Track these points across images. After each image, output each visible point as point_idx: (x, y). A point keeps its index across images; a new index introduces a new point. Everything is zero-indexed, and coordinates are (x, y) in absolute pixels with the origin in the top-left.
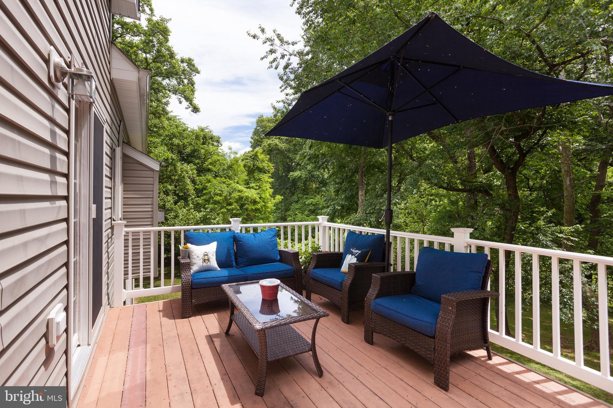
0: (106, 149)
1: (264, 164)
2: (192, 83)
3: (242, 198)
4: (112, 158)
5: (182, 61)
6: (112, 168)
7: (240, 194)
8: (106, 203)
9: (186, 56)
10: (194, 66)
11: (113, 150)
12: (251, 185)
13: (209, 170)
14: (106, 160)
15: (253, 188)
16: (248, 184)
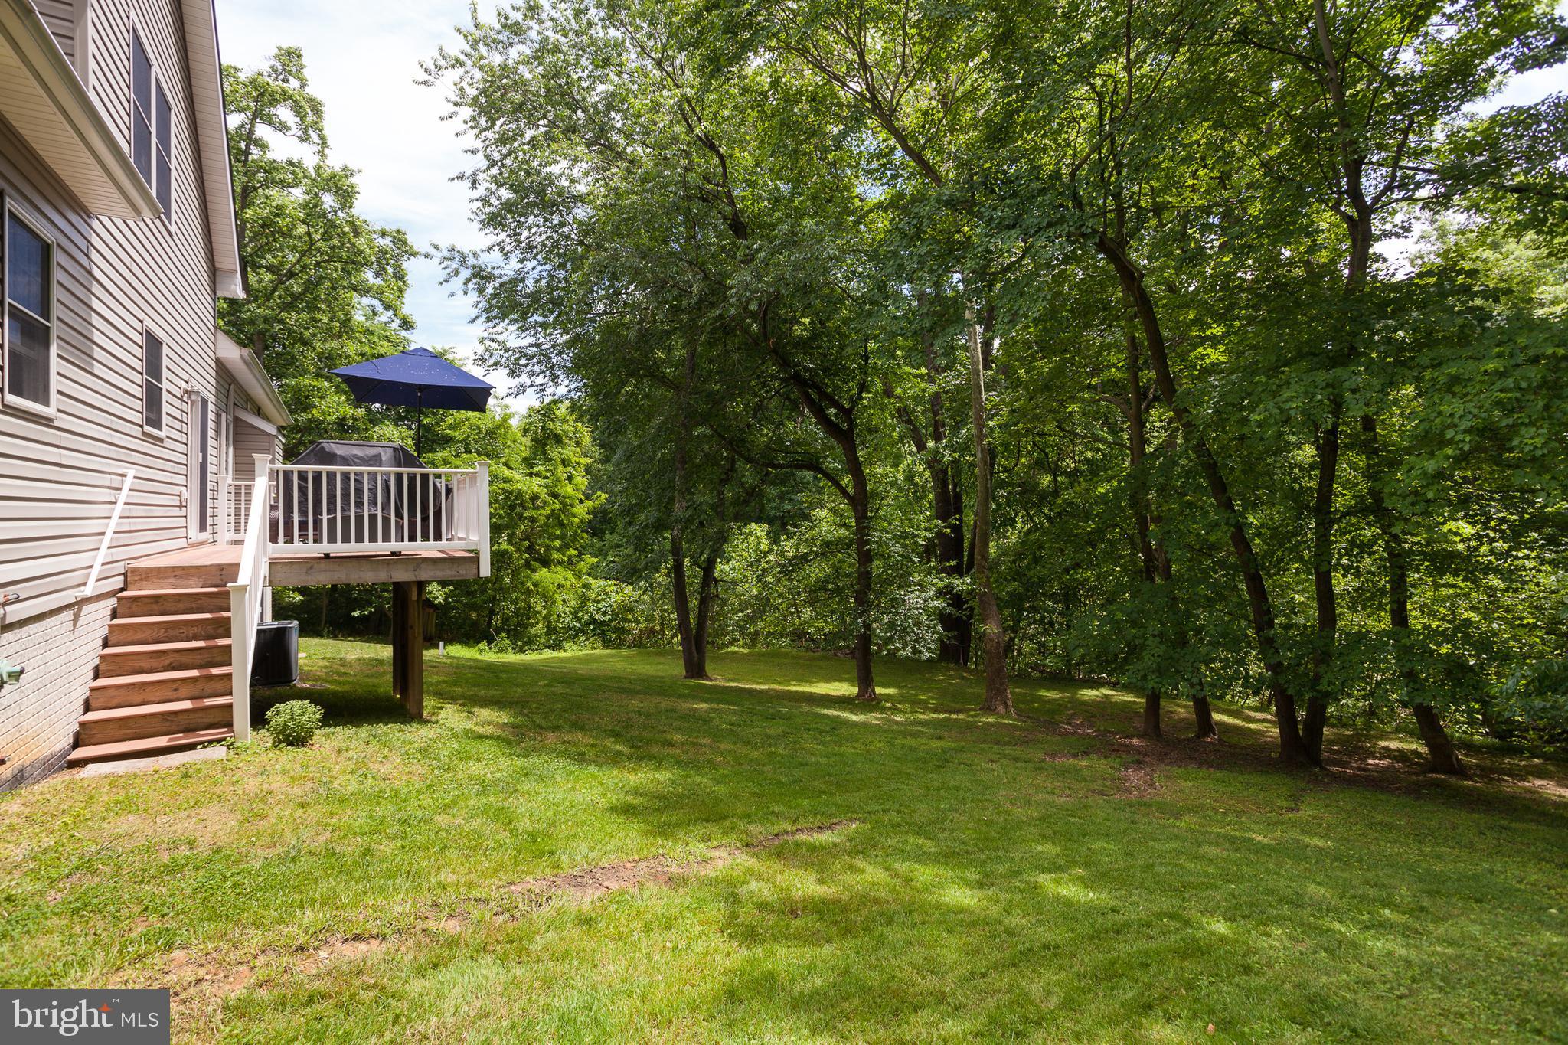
0: (211, 416)
1: (565, 427)
2: (400, 275)
3: (511, 493)
4: (218, 423)
5: (383, 234)
6: (218, 432)
7: (506, 486)
8: (211, 450)
9: (391, 227)
10: (405, 243)
11: (219, 416)
12: (536, 469)
13: (449, 440)
14: (211, 425)
15: (538, 475)
16: (531, 466)
